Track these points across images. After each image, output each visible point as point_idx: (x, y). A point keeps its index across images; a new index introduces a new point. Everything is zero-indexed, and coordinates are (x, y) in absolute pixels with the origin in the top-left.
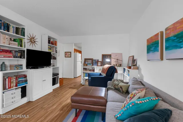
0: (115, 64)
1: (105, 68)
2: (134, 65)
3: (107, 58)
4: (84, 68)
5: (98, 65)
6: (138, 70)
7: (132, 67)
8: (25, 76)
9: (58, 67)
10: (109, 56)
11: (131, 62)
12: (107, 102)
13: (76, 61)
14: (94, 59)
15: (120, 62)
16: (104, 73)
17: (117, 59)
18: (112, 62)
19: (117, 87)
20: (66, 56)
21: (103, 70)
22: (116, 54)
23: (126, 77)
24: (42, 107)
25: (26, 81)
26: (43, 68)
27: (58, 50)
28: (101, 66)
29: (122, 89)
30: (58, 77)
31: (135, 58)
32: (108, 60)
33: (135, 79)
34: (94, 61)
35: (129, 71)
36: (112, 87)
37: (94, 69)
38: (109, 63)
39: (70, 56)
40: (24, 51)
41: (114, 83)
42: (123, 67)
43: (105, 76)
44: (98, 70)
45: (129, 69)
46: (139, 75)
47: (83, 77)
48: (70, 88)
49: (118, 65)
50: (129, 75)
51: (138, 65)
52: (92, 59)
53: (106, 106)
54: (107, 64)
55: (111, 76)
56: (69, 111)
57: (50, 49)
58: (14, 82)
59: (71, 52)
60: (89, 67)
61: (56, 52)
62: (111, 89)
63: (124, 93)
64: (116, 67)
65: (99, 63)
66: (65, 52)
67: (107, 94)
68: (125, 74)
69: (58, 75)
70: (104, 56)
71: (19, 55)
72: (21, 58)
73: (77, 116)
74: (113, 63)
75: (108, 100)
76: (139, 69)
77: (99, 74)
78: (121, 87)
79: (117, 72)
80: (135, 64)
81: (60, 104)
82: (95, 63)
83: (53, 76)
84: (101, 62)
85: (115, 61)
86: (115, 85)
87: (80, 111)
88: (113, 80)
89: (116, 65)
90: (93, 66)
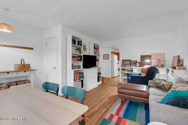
0: (156, 65)
1: (145, 69)
2: (179, 65)
3: (146, 59)
4: (123, 68)
5: (137, 66)
6: (184, 71)
7: (177, 68)
8: (83, 74)
9: (100, 68)
10: (149, 57)
11: (176, 62)
12: (149, 95)
13: (113, 63)
14: (132, 60)
15: (163, 63)
16: (144, 73)
17: (159, 60)
18: (152, 62)
19: (158, 85)
20: (104, 58)
21: (143, 71)
22: (157, 55)
23: (170, 78)
24: (95, 96)
25: (83, 77)
26: (92, 68)
27: (100, 53)
28: (140, 66)
29: (164, 87)
30: (100, 76)
31: (181, 58)
32: (147, 61)
33: (179, 79)
34: (132, 62)
35: (173, 71)
36: (153, 85)
37: (132, 70)
38: (149, 64)
39: (107, 58)
40: (82, 56)
41: (155, 82)
42: (166, 68)
43: (145, 75)
44: (136, 71)
45: (173, 69)
46: (186, 76)
47: (122, 77)
48: (111, 85)
49: (159, 66)
50: (173, 76)
51: (184, 66)
52: (130, 61)
53: (148, 98)
54: (147, 65)
55: (152, 76)
56: (115, 100)
57: (95, 53)
58: (78, 76)
59: (108, 55)
60: (128, 67)
61: (99, 56)
62: (153, 87)
63: (166, 90)
64: (158, 68)
65: (137, 63)
66: (104, 55)
67: (149, 90)
68: (169, 75)
69: (101, 74)
70: (143, 57)
71: (79, 59)
72: (80, 61)
73: (123, 103)
74: (154, 64)
75: (150, 94)
76: (186, 69)
77: (138, 74)
78: (163, 85)
79: (159, 73)
80: (181, 64)
81: (107, 95)
82: (133, 64)
83: (98, 75)
84: (139, 63)
85: (156, 61)
86: (157, 83)
87: (125, 100)
88: (154, 79)
89: (158, 65)
90: (132, 67)
